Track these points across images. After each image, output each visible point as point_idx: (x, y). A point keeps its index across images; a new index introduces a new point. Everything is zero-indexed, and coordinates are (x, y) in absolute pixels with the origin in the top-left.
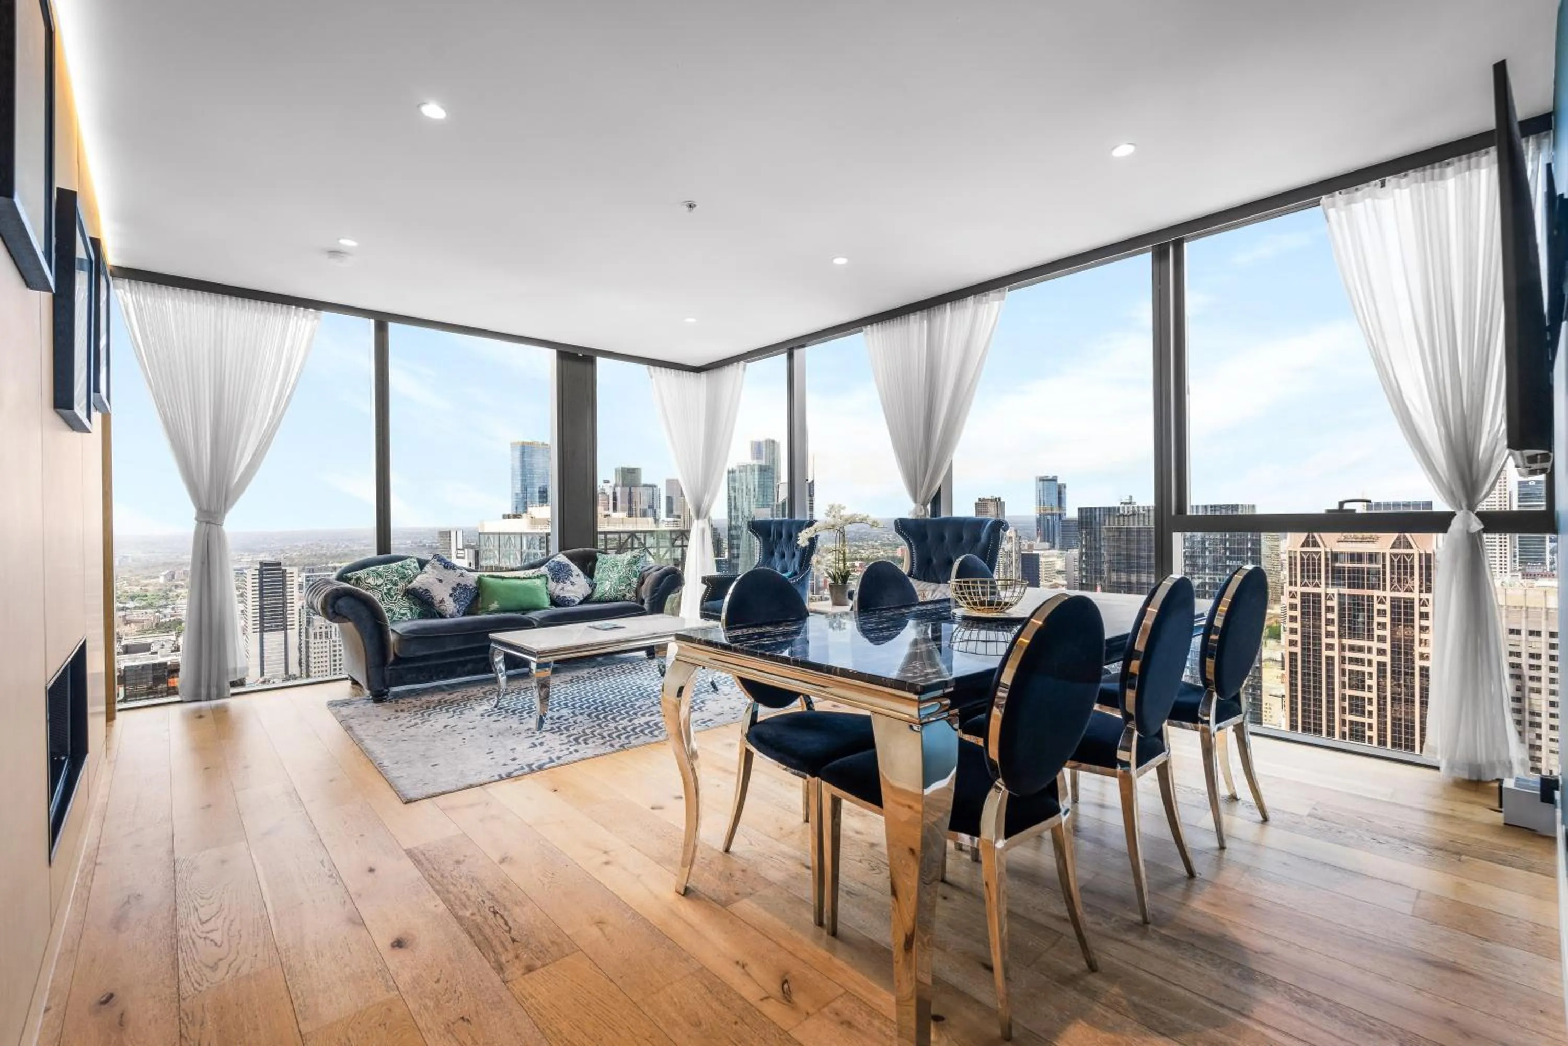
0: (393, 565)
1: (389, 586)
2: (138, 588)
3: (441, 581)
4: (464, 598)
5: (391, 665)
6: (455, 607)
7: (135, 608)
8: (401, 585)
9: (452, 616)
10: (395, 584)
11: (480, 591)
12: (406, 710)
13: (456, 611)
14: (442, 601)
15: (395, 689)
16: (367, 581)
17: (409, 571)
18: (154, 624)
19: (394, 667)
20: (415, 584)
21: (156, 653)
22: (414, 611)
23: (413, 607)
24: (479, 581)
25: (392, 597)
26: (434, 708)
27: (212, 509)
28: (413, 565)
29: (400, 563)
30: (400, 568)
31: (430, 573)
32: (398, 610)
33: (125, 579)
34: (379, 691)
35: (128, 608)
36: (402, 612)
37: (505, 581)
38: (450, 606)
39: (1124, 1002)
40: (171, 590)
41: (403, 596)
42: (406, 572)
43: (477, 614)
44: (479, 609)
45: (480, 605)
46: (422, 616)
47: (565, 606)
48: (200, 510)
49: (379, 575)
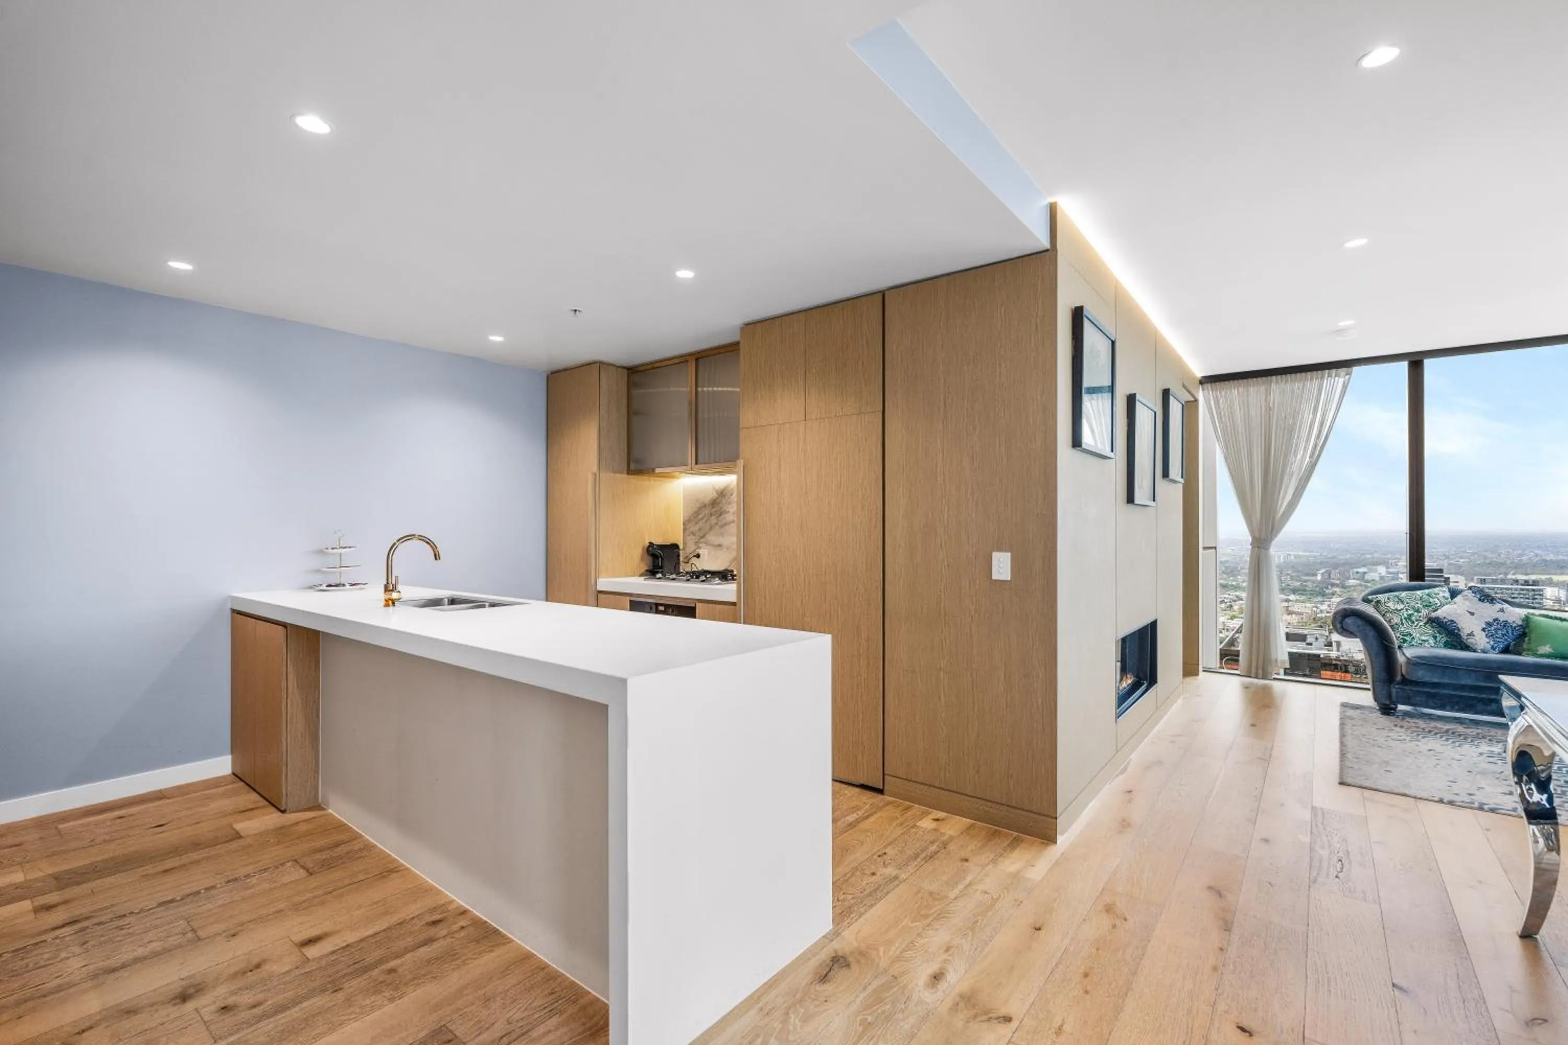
0: (1419, 592)
1: (1410, 612)
2: (1299, 583)
3: (1472, 614)
4: (1503, 635)
5: (1398, 684)
6: (1489, 643)
7: (1297, 601)
8: (1424, 612)
9: (1484, 651)
10: (1418, 611)
11: (1527, 630)
12: (1405, 727)
13: (1489, 646)
14: (1472, 634)
15: (1401, 707)
16: (1388, 605)
17: (1436, 600)
18: (1312, 618)
19: (1401, 686)
20: (1440, 613)
21: (1310, 644)
22: (1438, 640)
23: (1438, 635)
24: (1527, 619)
25: (1413, 622)
26: (1436, 734)
27: (1263, 537)
28: (1442, 594)
29: (1427, 591)
30: (1425, 596)
31: (1460, 604)
32: (1418, 635)
33: (1288, 574)
34: (1386, 705)
35: (1290, 601)
36: (1423, 638)
38: (1481, 640)
40: (1327, 588)
41: (1426, 624)
42: (1431, 600)
43: (1520, 654)
44: (1524, 650)
45: (1525, 646)
46: (1447, 645)
48: (1254, 538)
49: (1401, 601)
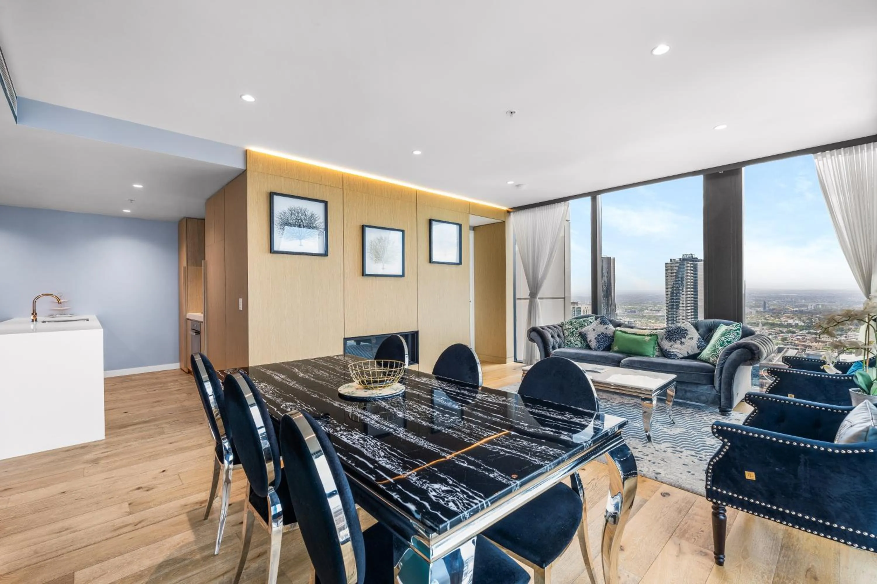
1: (574, 330)
3: (594, 330)
4: (604, 341)
6: (596, 345)
9: (594, 350)
10: (577, 329)
11: (612, 339)
14: (590, 341)
23: (583, 341)
24: (614, 332)
25: (573, 335)
27: (533, 292)
36: (576, 343)
37: (627, 335)
39: (189, 557)
41: (579, 336)
47: (669, 358)
